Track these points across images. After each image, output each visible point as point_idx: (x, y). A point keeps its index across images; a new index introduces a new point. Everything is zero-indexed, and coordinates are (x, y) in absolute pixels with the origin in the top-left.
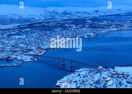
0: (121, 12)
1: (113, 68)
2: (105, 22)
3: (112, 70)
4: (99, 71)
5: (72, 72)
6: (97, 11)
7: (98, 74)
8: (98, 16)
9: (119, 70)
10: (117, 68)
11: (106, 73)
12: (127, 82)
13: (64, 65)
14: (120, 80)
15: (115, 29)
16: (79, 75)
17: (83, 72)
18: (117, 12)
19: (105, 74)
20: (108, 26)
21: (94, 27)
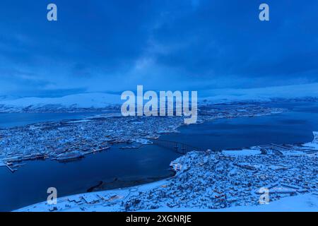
0: (227, 101)
1: (221, 151)
2: (213, 111)
3: (219, 153)
4: (208, 154)
5: (184, 154)
6: (205, 101)
7: (207, 157)
8: (206, 105)
9: (226, 153)
10: (223, 151)
11: (214, 155)
12: (234, 164)
13: (177, 148)
14: (227, 162)
15: (222, 117)
16: (190, 157)
17: (194, 154)
18: (224, 102)
19: (213, 157)
20: (216, 114)
21: (203, 115)
